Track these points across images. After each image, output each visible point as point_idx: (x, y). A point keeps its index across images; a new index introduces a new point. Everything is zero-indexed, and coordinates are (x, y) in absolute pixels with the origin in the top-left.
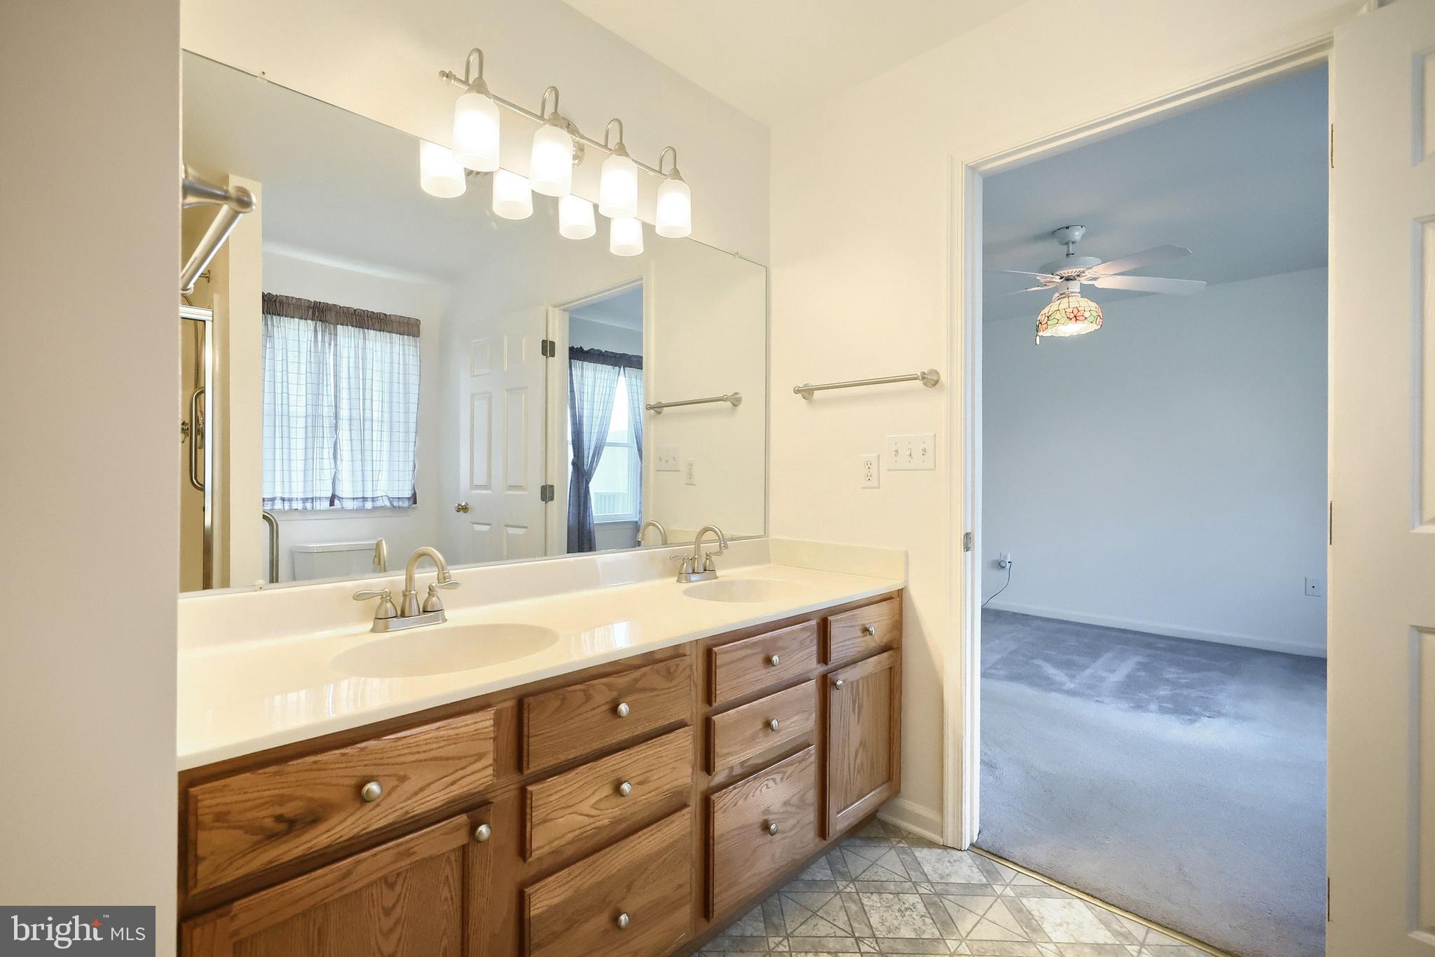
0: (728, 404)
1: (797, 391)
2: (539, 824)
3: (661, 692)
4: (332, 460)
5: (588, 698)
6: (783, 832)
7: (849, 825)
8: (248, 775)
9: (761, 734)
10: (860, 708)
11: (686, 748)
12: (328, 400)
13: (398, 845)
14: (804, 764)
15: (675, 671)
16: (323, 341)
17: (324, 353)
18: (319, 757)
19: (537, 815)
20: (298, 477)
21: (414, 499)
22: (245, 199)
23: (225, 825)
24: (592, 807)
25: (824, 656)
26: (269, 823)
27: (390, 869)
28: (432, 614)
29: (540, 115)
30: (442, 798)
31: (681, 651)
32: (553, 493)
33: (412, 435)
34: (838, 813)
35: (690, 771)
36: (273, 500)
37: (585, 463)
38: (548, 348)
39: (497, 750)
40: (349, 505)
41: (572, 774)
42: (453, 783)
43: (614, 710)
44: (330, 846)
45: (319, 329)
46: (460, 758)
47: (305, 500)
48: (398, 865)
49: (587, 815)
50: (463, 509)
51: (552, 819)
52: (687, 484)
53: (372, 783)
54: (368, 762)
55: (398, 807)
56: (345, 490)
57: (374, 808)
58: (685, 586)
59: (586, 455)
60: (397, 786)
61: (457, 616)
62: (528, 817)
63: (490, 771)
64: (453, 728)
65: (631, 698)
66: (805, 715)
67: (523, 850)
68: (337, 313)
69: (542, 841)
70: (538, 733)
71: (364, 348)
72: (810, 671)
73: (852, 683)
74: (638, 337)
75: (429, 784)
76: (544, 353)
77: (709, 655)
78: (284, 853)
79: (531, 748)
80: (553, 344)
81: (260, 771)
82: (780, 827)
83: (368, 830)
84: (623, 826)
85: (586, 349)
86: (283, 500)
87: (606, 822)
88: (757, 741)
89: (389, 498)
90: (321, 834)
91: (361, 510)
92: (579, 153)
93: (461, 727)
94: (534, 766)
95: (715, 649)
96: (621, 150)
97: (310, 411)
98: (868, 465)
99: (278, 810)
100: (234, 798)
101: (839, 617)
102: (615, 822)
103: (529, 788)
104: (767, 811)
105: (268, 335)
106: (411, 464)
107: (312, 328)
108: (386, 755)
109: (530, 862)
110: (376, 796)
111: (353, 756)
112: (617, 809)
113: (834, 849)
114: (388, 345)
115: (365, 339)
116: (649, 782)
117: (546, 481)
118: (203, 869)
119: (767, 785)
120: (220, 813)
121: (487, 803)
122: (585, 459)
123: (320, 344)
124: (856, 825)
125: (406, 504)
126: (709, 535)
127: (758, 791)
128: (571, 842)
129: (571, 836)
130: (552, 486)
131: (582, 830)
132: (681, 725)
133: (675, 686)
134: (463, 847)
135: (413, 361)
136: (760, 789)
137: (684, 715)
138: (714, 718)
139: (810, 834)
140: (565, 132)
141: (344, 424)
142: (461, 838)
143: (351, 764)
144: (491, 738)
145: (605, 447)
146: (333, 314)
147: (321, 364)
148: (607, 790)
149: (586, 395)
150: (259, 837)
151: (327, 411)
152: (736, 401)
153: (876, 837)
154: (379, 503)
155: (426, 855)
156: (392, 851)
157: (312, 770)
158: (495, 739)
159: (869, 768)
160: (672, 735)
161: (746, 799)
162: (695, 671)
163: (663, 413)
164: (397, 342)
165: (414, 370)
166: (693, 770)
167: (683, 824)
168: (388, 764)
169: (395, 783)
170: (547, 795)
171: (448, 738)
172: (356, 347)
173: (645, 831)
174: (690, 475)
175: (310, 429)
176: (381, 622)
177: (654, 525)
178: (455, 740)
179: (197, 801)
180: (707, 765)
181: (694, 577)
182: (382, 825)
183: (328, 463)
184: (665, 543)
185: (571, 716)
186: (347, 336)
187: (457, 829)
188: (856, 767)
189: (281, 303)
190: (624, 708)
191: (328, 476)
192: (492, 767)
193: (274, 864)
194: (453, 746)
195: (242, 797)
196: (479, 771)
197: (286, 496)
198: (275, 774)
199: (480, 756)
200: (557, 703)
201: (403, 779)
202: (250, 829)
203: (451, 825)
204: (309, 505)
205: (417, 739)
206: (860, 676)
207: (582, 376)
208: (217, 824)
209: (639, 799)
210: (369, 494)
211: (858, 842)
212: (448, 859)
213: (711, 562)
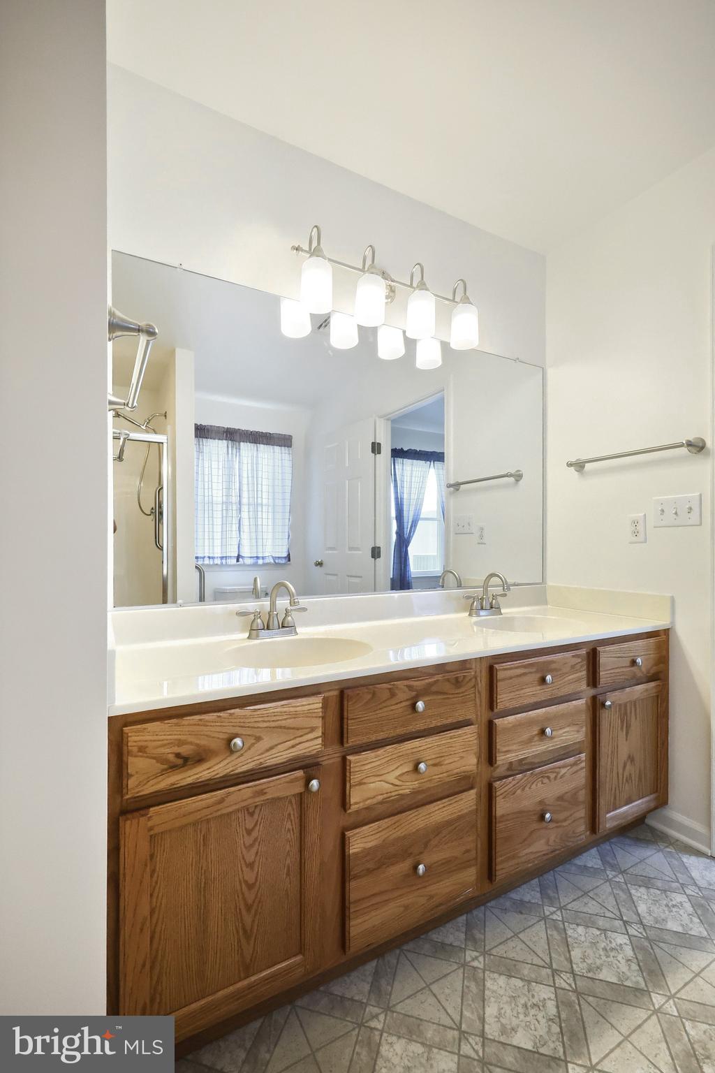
0: (512, 479)
1: (570, 465)
2: (356, 785)
3: (451, 696)
4: (238, 532)
5: (393, 695)
6: (557, 822)
7: (618, 825)
8: (158, 723)
9: (536, 738)
10: (628, 727)
11: (471, 743)
12: (235, 492)
13: (255, 786)
14: (575, 768)
15: (462, 681)
16: (232, 454)
17: (232, 461)
18: (203, 717)
19: (355, 778)
20: (218, 542)
21: (288, 558)
22: (151, 330)
23: (145, 755)
24: (396, 778)
25: (593, 680)
26: (171, 757)
27: (250, 801)
28: (287, 629)
29: (361, 268)
30: (285, 756)
31: (468, 666)
32: (380, 552)
33: (287, 514)
34: (608, 813)
35: (475, 761)
36: (204, 558)
37: (405, 533)
38: (376, 448)
39: (324, 725)
40: (248, 561)
41: (381, 751)
42: (293, 747)
43: (414, 706)
44: (210, 780)
45: (230, 446)
46: (298, 729)
47: (222, 558)
48: (257, 800)
49: (392, 784)
50: (320, 564)
51: (365, 783)
52: (479, 543)
53: (238, 739)
54: (235, 724)
55: (255, 758)
56: (246, 552)
57: (239, 757)
58: (475, 619)
59: (405, 527)
60: (254, 744)
61: (305, 632)
62: (348, 779)
63: (320, 741)
64: (293, 707)
65: (427, 698)
66: (575, 728)
67: (344, 803)
68: (241, 434)
69: (357, 798)
70: (355, 717)
71: (257, 457)
72: (581, 692)
73: (620, 705)
74: (441, 438)
75: (276, 745)
76: (373, 451)
77: (491, 671)
78: (182, 779)
79: (349, 728)
80: (379, 444)
81: (166, 722)
82: (556, 817)
83: (236, 772)
84: (420, 797)
85: (405, 449)
86: (209, 557)
87: (407, 791)
88: (533, 744)
89: (273, 557)
90: (204, 770)
91: (256, 565)
92: (392, 294)
93: (298, 706)
94: (352, 741)
95: (496, 666)
96: (422, 286)
97: (224, 500)
98: (635, 523)
99: (177, 750)
100: (151, 738)
101: (608, 648)
102: (415, 793)
103: (348, 757)
104: (541, 802)
105: (200, 451)
106: (287, 534)
107: (226, 445)
108: (247, 721)
109: (349, 813)
110: (238, 748)
111: (225, 718)
112: (416, 783)
113: (604, 842)
114: (272, 454)
115: (257, 450)
116: (442, 765)
117: (375, 543)
118: (132, 783)
119: (542, 781)
120: (142, 746)
121: (317, 764)
122: (405, 530)
123: (230, 455)
124: (624, 826)
125: (283, 561)
126: (495, 580)
127: (534, 785)
128: (381, 803)
129: (380, 798)
130: (379, 548)
131: (389, 795)
132: (467, 723)
133: (462, 693)
134: (301, 793)
135: (288, 464)
136: (535, 783)
137: (471, 716)
138: (496, 721)
139: (582, 828)
140: (380, 278)
141: (245, 508)
142: (299, 788)
143: (224, 724)
144: (320, 717)
145: (420, 521)
146: (238, 435)
147: (231, 468)
148: (409, 767)
149: (405, 483)
150: (165, 766)
151: (235, 499)
152: (518, 477)
153: (644, 840)
154: (267, 561)
155: (276, 795)
156: (251, 789)
157: (198, 725)
158: (323, 718)
159: (637, 779)
160: (460, 731)
161: (523, 789)
162: (479, 682)
163: (461, 489)
164: (277, 451)
165: (288, 470)
166: (478, 761)
167: (468, 801)
168: (248, 727)
169: (254, 741)
170: (362, 764)
171: (289, 713)
172: (252, 456)
173: (439, 802)
174: (481, 537)
175: (224, 511)
176: (253, 632)
177: (451, 572)
178: (295, 715)
179: (128, 737)
180: (491, 759)
181: (482, 613)
182: (245, 769)
183: (235, 534)
184: (459, 586)
185: (381, 706)
186: (246, 448)
187: (296, 779)
188: (625, 778)
189: (208, 430)
190: (420, 705)
191: (235, 542)
192: (321, 739)
193: (175, 786)
194: (293, 720)
195: (155, 738)
196: (312, 740)
197: (211, 556)
198: (177, 725)
199: (313, 729)
200: (369, 696)
201: (258, 739)
202: (160, 760)
203: (292, 777)
204: (224, 561)
205: (268, 712)
206: (628, 700)
207: (403, 469)
208: (141, 754)
209: (434, 777)
210: (260, 555)
211: (628, 841)
212: (290, 802)
213: (497, 602)
